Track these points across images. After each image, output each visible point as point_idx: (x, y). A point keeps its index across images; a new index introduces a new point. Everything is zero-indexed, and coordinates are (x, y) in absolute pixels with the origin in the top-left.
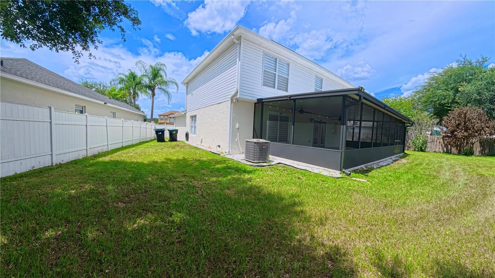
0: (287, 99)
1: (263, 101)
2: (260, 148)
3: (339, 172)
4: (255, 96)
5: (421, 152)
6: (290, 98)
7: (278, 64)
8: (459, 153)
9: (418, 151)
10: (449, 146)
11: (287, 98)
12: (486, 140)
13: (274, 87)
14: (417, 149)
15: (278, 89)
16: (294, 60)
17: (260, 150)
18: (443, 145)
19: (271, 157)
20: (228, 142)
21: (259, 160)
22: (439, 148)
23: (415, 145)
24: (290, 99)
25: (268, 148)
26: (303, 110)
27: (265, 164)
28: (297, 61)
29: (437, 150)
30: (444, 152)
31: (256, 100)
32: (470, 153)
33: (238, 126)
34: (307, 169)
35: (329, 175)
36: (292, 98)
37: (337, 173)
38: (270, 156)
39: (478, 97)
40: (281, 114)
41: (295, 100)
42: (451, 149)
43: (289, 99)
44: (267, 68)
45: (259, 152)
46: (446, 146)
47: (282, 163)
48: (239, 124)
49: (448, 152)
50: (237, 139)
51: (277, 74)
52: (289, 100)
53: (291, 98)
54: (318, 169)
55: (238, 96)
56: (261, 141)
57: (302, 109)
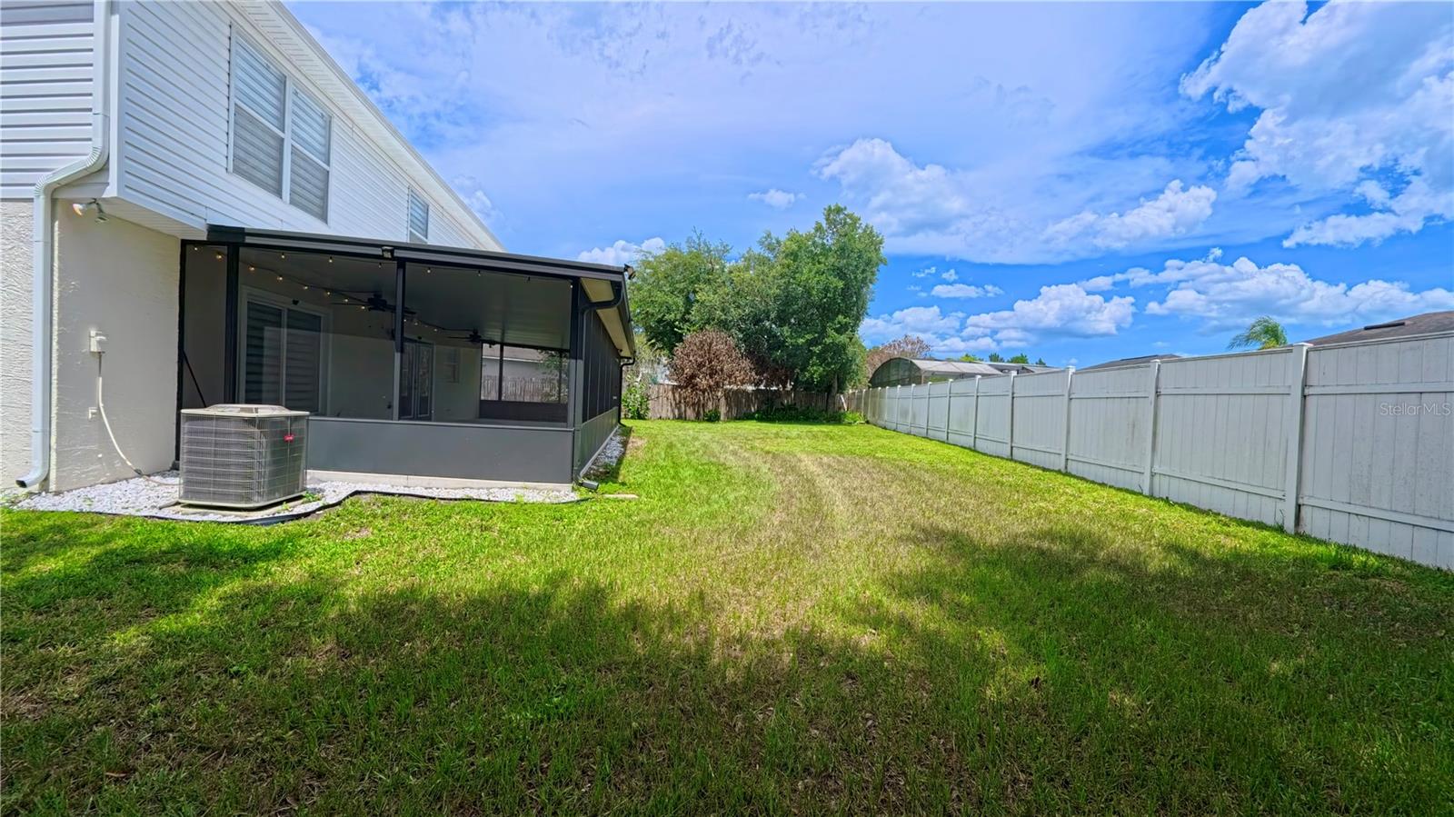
0: (380, 253)
1: (249, 240)
2: (274, 444)
3: (568, 486)
4: (202, 212)
5: (638, 421)
6: (392, 252)
7: (289, 105)
8: (698, 418)
9: (632, 418)
10: (683, 406)
11: (378, 251)
12: (736, 393)
13: (279, 193)
14: (630, 415)
15: (292, 202)
16: (347, 112)
17: (273, 453)
18: (673, 405)
19: (314, 478)
20: (39, 428)
21: (271, 493)
22: (666, 411)
23: (628, 406)
24: (393, 258)
25: (302, 439)
26: (383, 298)
27: (299, 508)
28: (357, 118)
29: (664, 416)
30: (674, 418)
31: (205, 230)
32: (714, 418)
33: (100, 342)
34: (474, 494)
35: (548, 501)
36: (398, 253)
37: (564, 492)
38: (311, 474)
39: (723, 317)
40: (295, 303)
41: (402, 263)
42: (685, 411)
43: (388, 255)
44: (247, 100)
45: (268, 459)
46: (678, 405)
47: (369, 492)
48: (101, 331)
49: (681, 417)
50: (92, 410)
51: (287, 136)
52: (388, 259)
53: (395, 255)
54: (506, 488)
55: (111, 192)
56: (265, 411)
57: (380, 296)
